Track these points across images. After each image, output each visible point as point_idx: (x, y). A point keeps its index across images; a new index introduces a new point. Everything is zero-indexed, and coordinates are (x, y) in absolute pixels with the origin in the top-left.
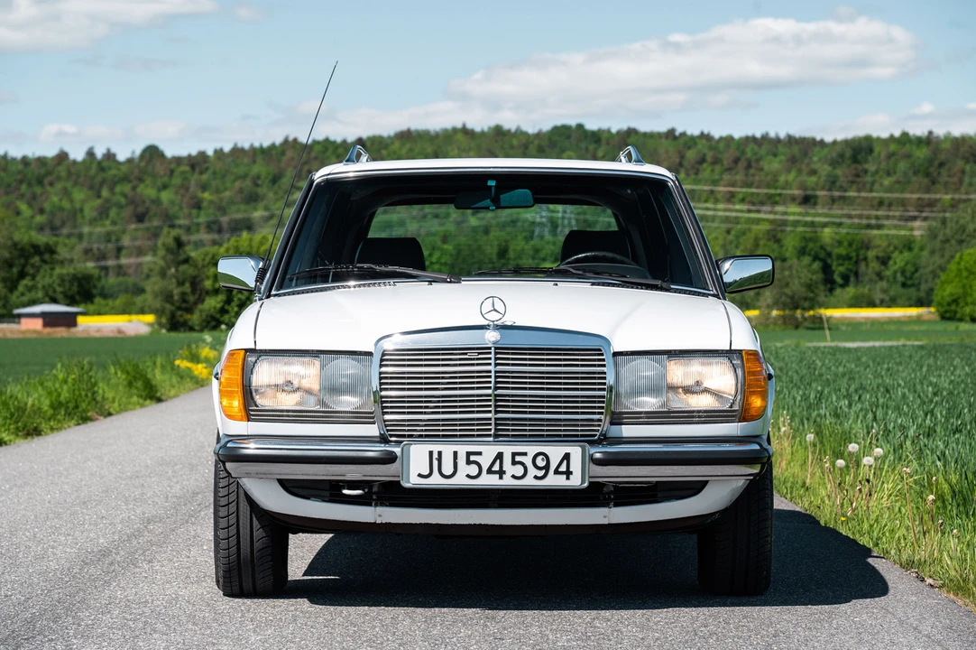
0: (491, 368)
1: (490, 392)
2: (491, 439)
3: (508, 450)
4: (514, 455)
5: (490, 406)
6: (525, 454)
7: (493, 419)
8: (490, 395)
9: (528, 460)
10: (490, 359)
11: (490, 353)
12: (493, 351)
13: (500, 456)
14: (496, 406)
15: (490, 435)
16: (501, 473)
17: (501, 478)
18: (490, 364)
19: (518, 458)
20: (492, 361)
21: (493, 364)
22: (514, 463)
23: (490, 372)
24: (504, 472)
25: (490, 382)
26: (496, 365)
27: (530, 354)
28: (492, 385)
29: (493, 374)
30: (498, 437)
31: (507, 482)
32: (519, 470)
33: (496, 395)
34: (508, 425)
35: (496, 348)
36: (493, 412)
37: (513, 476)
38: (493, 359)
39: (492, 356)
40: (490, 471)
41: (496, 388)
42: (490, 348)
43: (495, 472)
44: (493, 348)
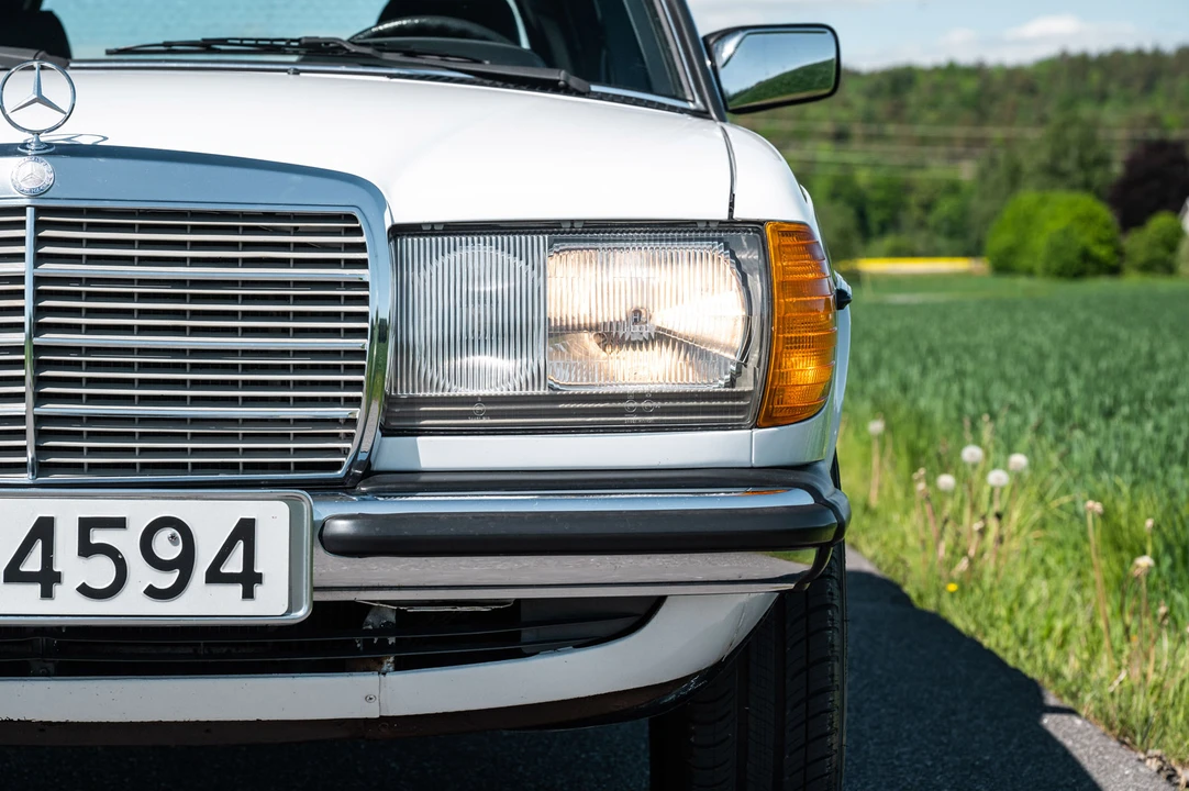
0: (24, 268)
1: (18, 338)
2: (26, 478)
3: (67, 512)
4: (86, 525)
5: (20, 380)
6: (119, 523)
7: (30, 421)
8: (19, 349)
9: (127, 543)
10: (20, 241)
11: (22, 225)
12: (29, 218)
13: (43, 530)
14: (40, 381)
15: (21, 467)
16: (48, 579)
17: (47, 594)
18: (20, 257)
19: (98, 536)
20: (27, 249)
21: (29, 257)
22: (87, 549)
23: (20, 279)
24: (57, 578)
25: (20, 310)
26: (40, 259)
27: (144, 228)
28: (25, 319)
29: (28, 287)
30: (49, 471)
31: (67, 605)
32: (101, 572)
33: (38, 349)
34: (78, 435)
35: (39, 211)
36: (30, 397)
37: (85, 590)
38: (29, 241)
39: (28, 233)
41: (39, 328)
42: (21, 210)
43: (29, 578)
44: (30, 211)
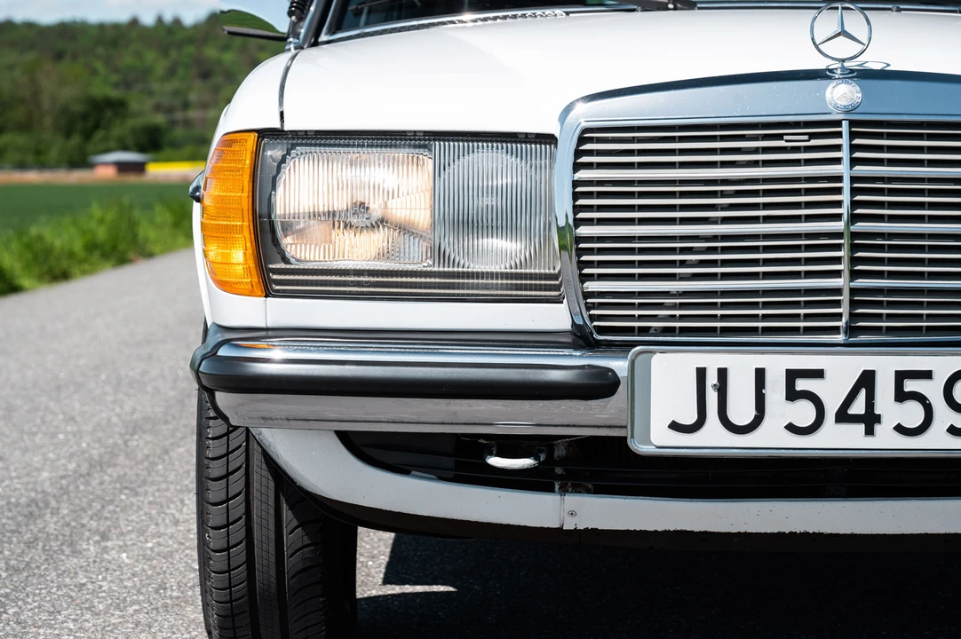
0: (843, 169)
1: (838, 226)
2: (840, 338)
3: (886, 366)
4: (901, 376)
5: (838, 260)
6: (927, 375)
7: (846, 292)
8: (839, 235)
9: (933, 390)
10: (838, 148)
11: (839, 135)
12: (845, 128)
13: (867, 381)
14: (854, 261)
15: (836, 330)
16: (870, 420)
17: (870, 432)
18: (838, 161)
19: (910, 386)
20: (844, 154)
21: (846, 161)
22: (901, 396)
23: (839, 179)
24: (878, 419)
25: (838, 204)
26: (854, 162)
27: (931, 137)
28: (844, 210)
29: (846, 185)
30: (858, 335)
31: (886, 440)
32: (912, 414)
33: (854, 235)
34: (879, 304)
35: (852, 123)
36: (846, 274)
37: (900, 429)
38: (846, 148)
39: (844, 141)
40: (843, 416)
41: (854, 218)
42: (838, 123)
43: (855, 419)
44: (845, 124)
